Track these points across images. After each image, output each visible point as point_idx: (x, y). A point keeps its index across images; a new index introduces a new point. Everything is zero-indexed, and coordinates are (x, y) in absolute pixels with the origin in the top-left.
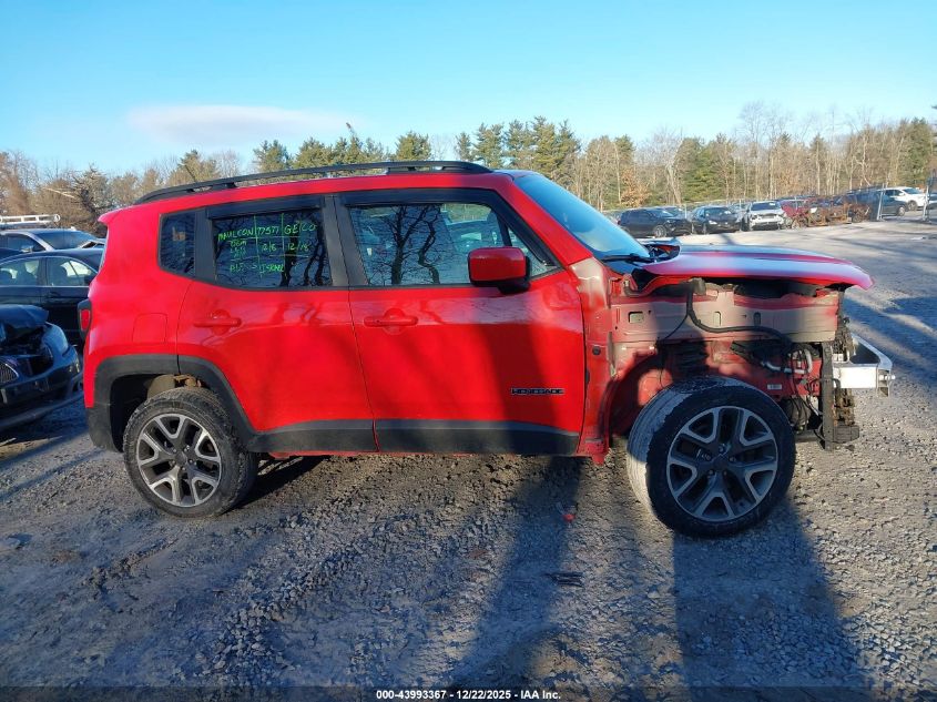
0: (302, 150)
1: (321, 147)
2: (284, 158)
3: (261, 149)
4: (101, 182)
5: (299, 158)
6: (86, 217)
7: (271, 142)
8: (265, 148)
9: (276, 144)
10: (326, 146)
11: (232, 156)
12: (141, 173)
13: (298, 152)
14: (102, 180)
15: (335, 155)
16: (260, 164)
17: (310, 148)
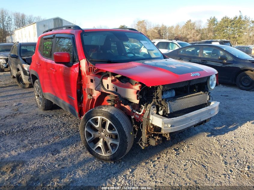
0: (222, 19)
1: (228, 18)
2: (216, 22)
3: (209, 19)
4: (164, 28)
5: (221, 22)
6: (158, 37)
7: (213, 17)
8: (211, 19)
9: (214, 18)
10: (230, 18)
11: (200, 21)
12: (175, 26)
13: (221, 20)
14: (165, 27)
15: (232, 21)
16: (208, 24)
17: (224, 19)
